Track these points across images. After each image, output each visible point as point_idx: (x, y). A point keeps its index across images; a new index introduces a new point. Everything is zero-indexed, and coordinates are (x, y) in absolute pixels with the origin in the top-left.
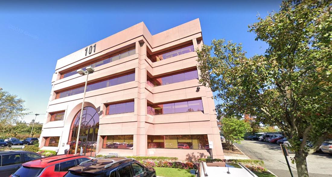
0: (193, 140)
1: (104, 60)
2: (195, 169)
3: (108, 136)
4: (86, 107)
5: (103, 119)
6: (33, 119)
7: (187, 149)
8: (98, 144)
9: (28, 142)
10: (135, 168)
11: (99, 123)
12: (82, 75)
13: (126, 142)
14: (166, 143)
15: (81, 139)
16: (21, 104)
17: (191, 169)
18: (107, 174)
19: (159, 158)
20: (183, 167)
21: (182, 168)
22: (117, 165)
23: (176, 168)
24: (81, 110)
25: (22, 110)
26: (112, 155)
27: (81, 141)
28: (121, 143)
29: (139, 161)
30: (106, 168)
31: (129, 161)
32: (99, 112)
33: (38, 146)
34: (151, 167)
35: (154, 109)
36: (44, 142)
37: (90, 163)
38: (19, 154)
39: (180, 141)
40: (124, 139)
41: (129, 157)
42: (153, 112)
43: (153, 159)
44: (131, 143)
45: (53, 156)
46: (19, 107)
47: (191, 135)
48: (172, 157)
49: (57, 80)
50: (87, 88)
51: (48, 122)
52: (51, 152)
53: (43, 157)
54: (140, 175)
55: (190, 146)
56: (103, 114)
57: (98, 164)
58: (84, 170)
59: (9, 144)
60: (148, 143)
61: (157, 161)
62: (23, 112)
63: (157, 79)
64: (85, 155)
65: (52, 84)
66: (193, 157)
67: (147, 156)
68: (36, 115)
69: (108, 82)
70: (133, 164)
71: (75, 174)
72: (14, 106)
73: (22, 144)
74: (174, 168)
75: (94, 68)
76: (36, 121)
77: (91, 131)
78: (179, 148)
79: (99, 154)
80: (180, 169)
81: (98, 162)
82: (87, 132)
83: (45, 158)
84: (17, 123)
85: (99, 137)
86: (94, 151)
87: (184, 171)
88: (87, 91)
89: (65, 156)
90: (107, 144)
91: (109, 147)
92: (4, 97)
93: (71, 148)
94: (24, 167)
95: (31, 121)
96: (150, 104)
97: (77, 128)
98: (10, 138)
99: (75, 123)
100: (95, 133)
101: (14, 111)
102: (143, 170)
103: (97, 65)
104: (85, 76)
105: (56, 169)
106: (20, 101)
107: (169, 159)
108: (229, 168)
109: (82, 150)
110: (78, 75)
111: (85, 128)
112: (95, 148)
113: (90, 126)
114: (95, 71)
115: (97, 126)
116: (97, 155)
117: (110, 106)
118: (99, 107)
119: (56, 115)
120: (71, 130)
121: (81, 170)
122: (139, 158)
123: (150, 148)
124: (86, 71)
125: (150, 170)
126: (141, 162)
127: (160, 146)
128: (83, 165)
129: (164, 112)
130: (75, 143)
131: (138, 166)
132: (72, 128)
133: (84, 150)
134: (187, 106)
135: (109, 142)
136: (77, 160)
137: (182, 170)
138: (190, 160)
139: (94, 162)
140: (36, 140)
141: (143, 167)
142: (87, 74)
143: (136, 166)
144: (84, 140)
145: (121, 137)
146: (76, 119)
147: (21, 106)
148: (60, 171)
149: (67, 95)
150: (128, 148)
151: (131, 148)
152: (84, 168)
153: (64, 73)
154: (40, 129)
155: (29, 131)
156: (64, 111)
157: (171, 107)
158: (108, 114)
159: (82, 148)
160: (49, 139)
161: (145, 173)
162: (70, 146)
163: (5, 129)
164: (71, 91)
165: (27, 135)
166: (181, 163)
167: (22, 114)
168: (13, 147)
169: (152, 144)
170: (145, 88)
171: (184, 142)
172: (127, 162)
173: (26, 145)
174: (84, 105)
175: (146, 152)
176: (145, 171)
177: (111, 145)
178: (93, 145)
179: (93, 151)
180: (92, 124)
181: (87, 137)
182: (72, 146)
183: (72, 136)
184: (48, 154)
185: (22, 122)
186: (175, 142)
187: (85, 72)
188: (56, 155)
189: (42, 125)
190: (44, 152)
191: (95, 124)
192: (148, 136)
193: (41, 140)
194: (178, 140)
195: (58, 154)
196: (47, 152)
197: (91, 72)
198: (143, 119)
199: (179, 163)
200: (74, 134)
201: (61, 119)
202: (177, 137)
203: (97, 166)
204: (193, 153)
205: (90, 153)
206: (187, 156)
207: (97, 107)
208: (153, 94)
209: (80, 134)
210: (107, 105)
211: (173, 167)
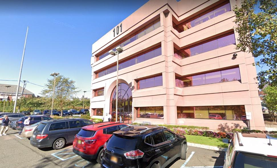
0: (227, 111)
1: (131, 38)
2: (228, 138)
3: (140, 107)
4: (120, 83)
5: (135, 93)
6: (83, 95)
7: (220, 119)
8: (133, 113)
9: (83, 112)
10: (166, 135)
11: (132, 96)
12: (113, 55)
13: (157, 113)
14: (196, 113)
15: (119, 110)
16: (73, 84)
17: (223, 138)
18: (143, 138)
19: (189, 127)
20: (215, 136)
21: (213, 137)
22: (151, 131)
23: (207, 136)
24: (116, 86)
25: (74, 88)
26: (146, 123)
27: (119, 111)
28: (152, 113)
29: (170, 129)
30: (142, 133)
31: (161, 129)
32: (131, 88)
33: (89, 115)
34: (182, 134)
35: (182, 82)
36: (93, 112)
37: (129, 129)
38: (79, 121)
39: (211, 112)
40: (155, 110)
41: (160, 126)
42: (182, 84)
43: (183, 127)
44: (161, 113)
45: (100, 122)
46: (72, 86)
47: (225, 106)
48: (202, 126)
49: (95, 62)
50: (118, 66)
51: (93, 97)
52: (99, 120)
53: (94, 123)
54: (172, 140)
55: (223, 116)
56: (135, 88)
57: (135, 130)
58: (124, 133)
59: (71, 114)
60: (178, 113)
61: (188, 130)
62: (75, 90)
63: (185, 51)
64: (124, 122)
65: (92, 66)
66: (226, 127)
67: (177, 125)
68: (85, 92)
69: (136, 59)
70: (164, 131)
71: (118, 137)
72: (69, 86)
73: (79, 114)
74: (205, 136)
75: (123, 48)
76: (85, 97)
77: (127, 104)
78: (210, 118)
79: (135, 122)
80: (211, 138)
81: (134, 128)
82: (123, 105)
83: (95, 124)
84: (73, 99)
85: (133, 109)
86: (131, 120)
87: (216, 139)
88: (119, 69)
89: (109, 123)
90: (140, 114)
91: (142, 116)
92: (61, 80)
93: (112, 117)
94: (83, 129)
95: (82, 97)
96: (178, 77)
97: (115, 101)
98: (71, 110)
99: (113, 97)
100: (129, 105)
101: (70, 90)
102: (174, 136)
103: (125, 44)
104: (116, 56)
105: (104, 132)
106: (72, 82)
107: (199, 128)
108: (271, 139)
109: (121, 118)
110: (110, 56)
111: (121, 101)
112: (131, 118)
113: (125, 99)
114: (123, 50)
115: (131, 99)
116: (133, 123)
117: (140, 81)
118: (131, 83)
119: (98, 92)
120: (111, 103)
121: (122, 134)
122: (170, 126)
123: (180, 118)
124: (117, 51)
125: (180, 136)
126: (172, 130)
127: (191, 116)
128: (123, 130)
129: (193, 84)
130: (115, 113)
131: (169, 133)
132: (111, 102)
133: (122, 119)
134: (221, 76)
135: (142, 113)
136: (118, 126)
137: (213, 139)
138: (222, 130)
139: (132, 128)
140: (87, 111)
141: (174, 134)
142: (117, 53)
143: (168, 133)
144: (122, 111)
145: (152, 108)
146: (114, 94)
147: (73, 86)
148: (107, 133)
149: (104, 74)
150: (159, 117)
151: (162, 118)
152: (124, 132)
153: (100, 55)
154: (89, 102)
155: (82, 104)
156: (103, 88)
157: (201, 78)
158: (138, 88)
159: (120, 117)
160: (96, 110)
161: (176, 139)
162: (112, 115)
163: (67, 102)
164: (106, 71)
165: (81, 107)
166: (212, 132)
167: (75, 92)
168: (74, 115)
169: (182, 115)
170: (173, 61)
171: (216, 112)
172: (159, 129)
173: (81, 115)
174: (118, 82)
175: (176, 121)
176: (176, 137)
177: (143, 115)
178: (129, 115)
179: (129, 120)
180: (126, 97)
181: (123, 109)
182: (113, 115)
183: (112, 108)
184: (97, 121)
185: (76, 97)
186: (206, 113)
187: (115, 52)
188: (103, 122)
189: (90, 100)
190: (94, 119)
191: (129, 98)
192: (177, 107)
193: (91, 111)
194: (209, 111)
195: (104, 122)
196: (96, 119)
197: (121, 51)
198: (172, 92)
199: (210, 132)
200: (113, 106)
201: (102, 94)
202: (208, 108)
203: (134, 131)
204: (226, 124)
205: (128, 121)
206: (219, 126)
207: (129, 83)
208: (181, 66)
209: (118, 106)
210: (137, 81)
211: (203, 136)
